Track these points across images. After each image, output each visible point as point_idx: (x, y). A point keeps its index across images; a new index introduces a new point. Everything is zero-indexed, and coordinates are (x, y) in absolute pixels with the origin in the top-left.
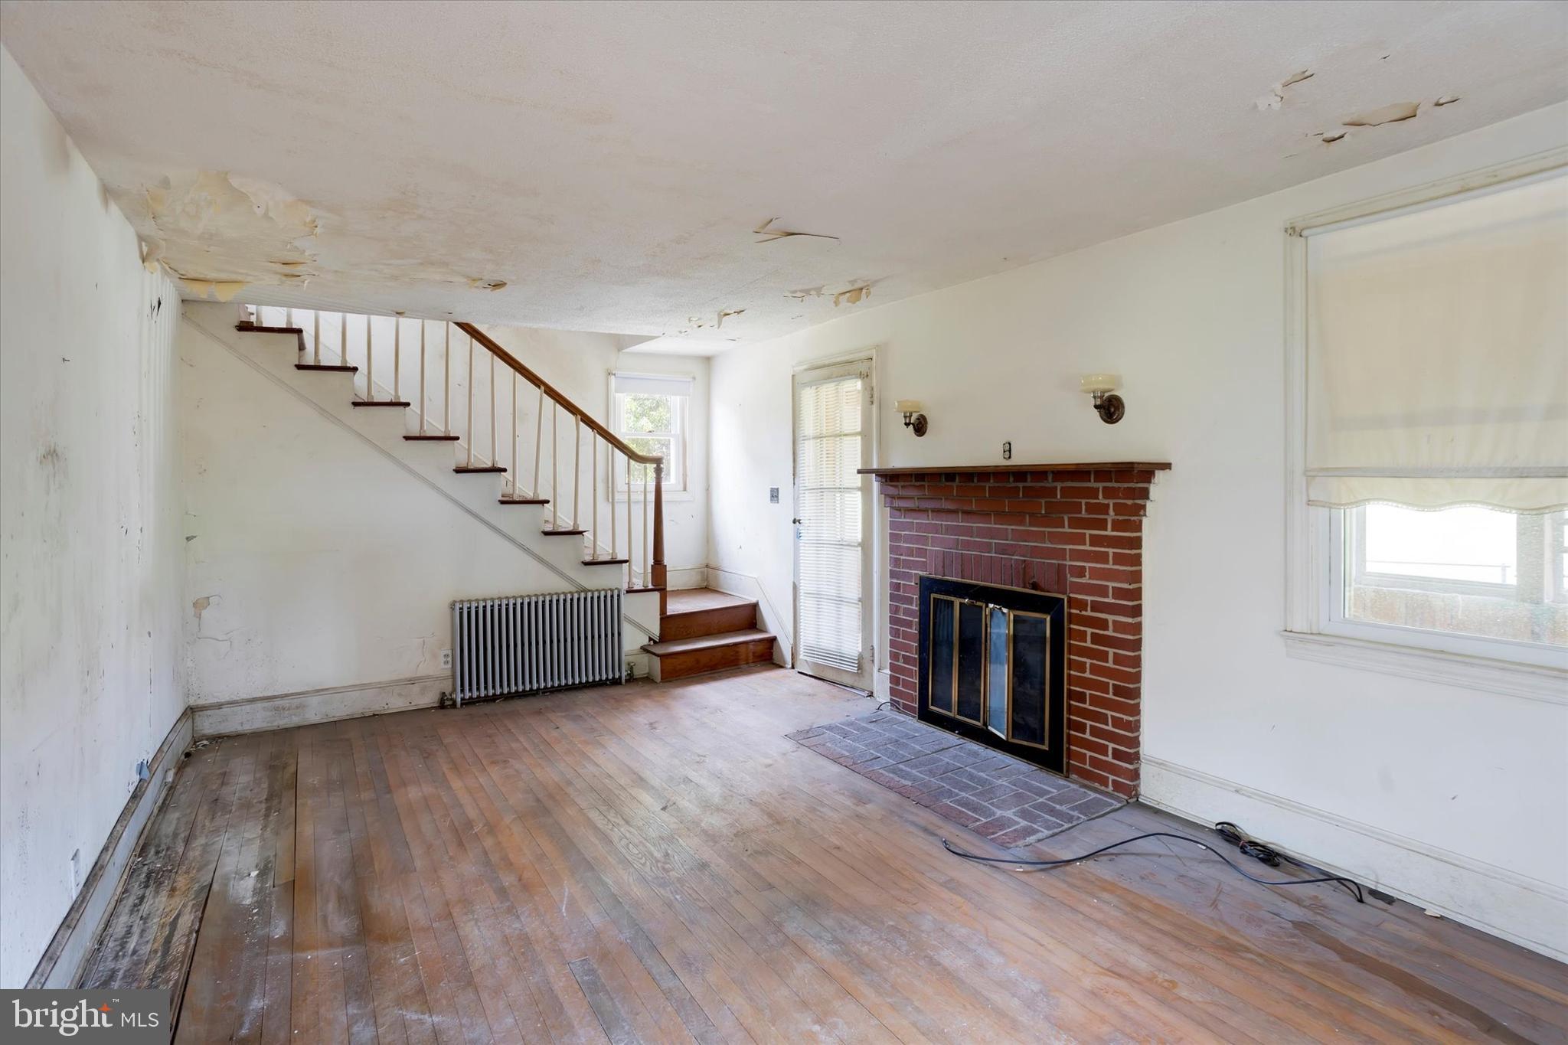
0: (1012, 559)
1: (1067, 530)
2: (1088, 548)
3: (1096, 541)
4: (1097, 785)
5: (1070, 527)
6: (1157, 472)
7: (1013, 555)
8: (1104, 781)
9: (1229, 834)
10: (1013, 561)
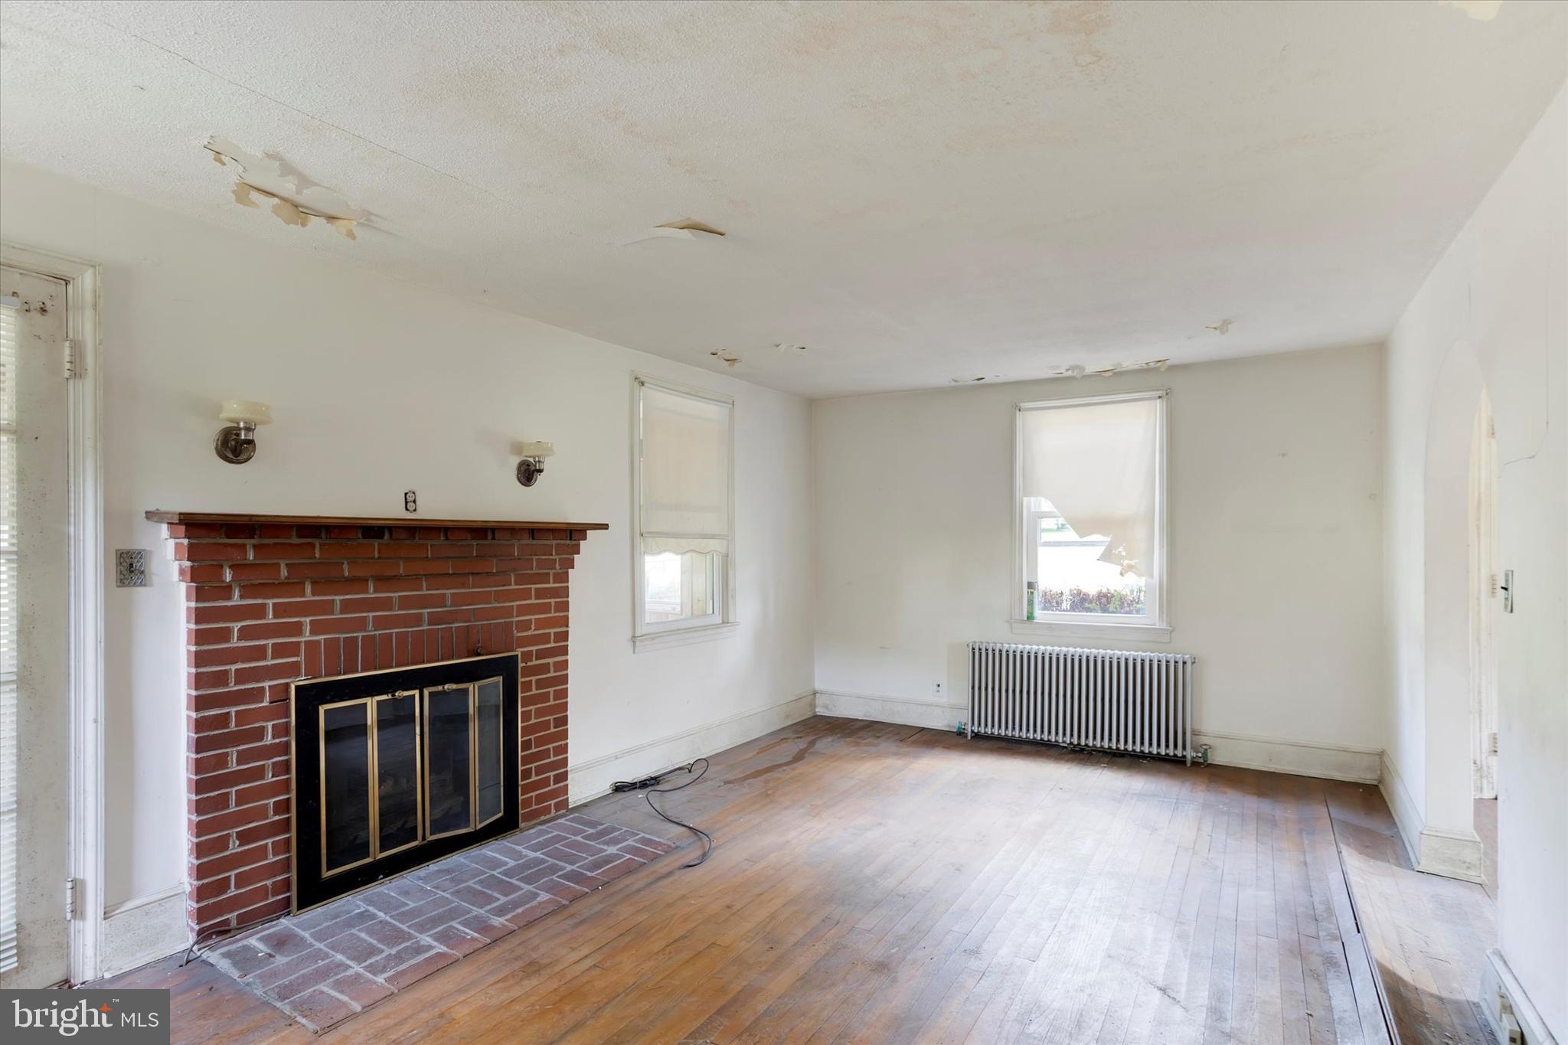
0: (452, 628)
1: (514, 587)
2: (533, 601)
3: (540, 594)
4: (543, 818)
5: (516, 584)
6: (588, 531)
7: (453, 623)
8: (547, 811)
9: (619, 788)
10: (454, 629)
